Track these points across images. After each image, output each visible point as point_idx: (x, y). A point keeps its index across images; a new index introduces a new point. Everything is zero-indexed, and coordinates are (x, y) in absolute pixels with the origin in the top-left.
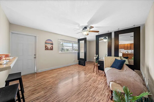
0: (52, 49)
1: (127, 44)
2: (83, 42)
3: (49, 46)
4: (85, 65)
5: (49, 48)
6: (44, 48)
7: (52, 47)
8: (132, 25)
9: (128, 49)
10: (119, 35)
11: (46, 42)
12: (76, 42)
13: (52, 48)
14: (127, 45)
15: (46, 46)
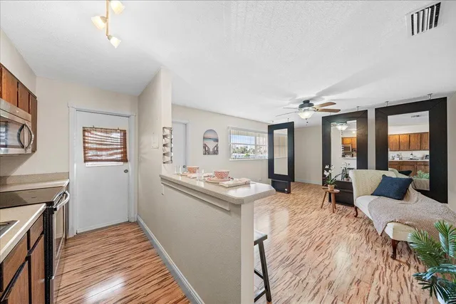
0: (216, 152)
1: (399, 135)
2: (285, 131)
3: (211, 145)
4: (289, 192)
5: (211, 150)
6: (202, 150)
7: (217, 146)
8: (425, 95)
9: (402, 148)
10: (389, 117)
11: (206, 136)
12: (264, 133)
13: (217, 150)
14: (397, 137)
15: (205, 146)
